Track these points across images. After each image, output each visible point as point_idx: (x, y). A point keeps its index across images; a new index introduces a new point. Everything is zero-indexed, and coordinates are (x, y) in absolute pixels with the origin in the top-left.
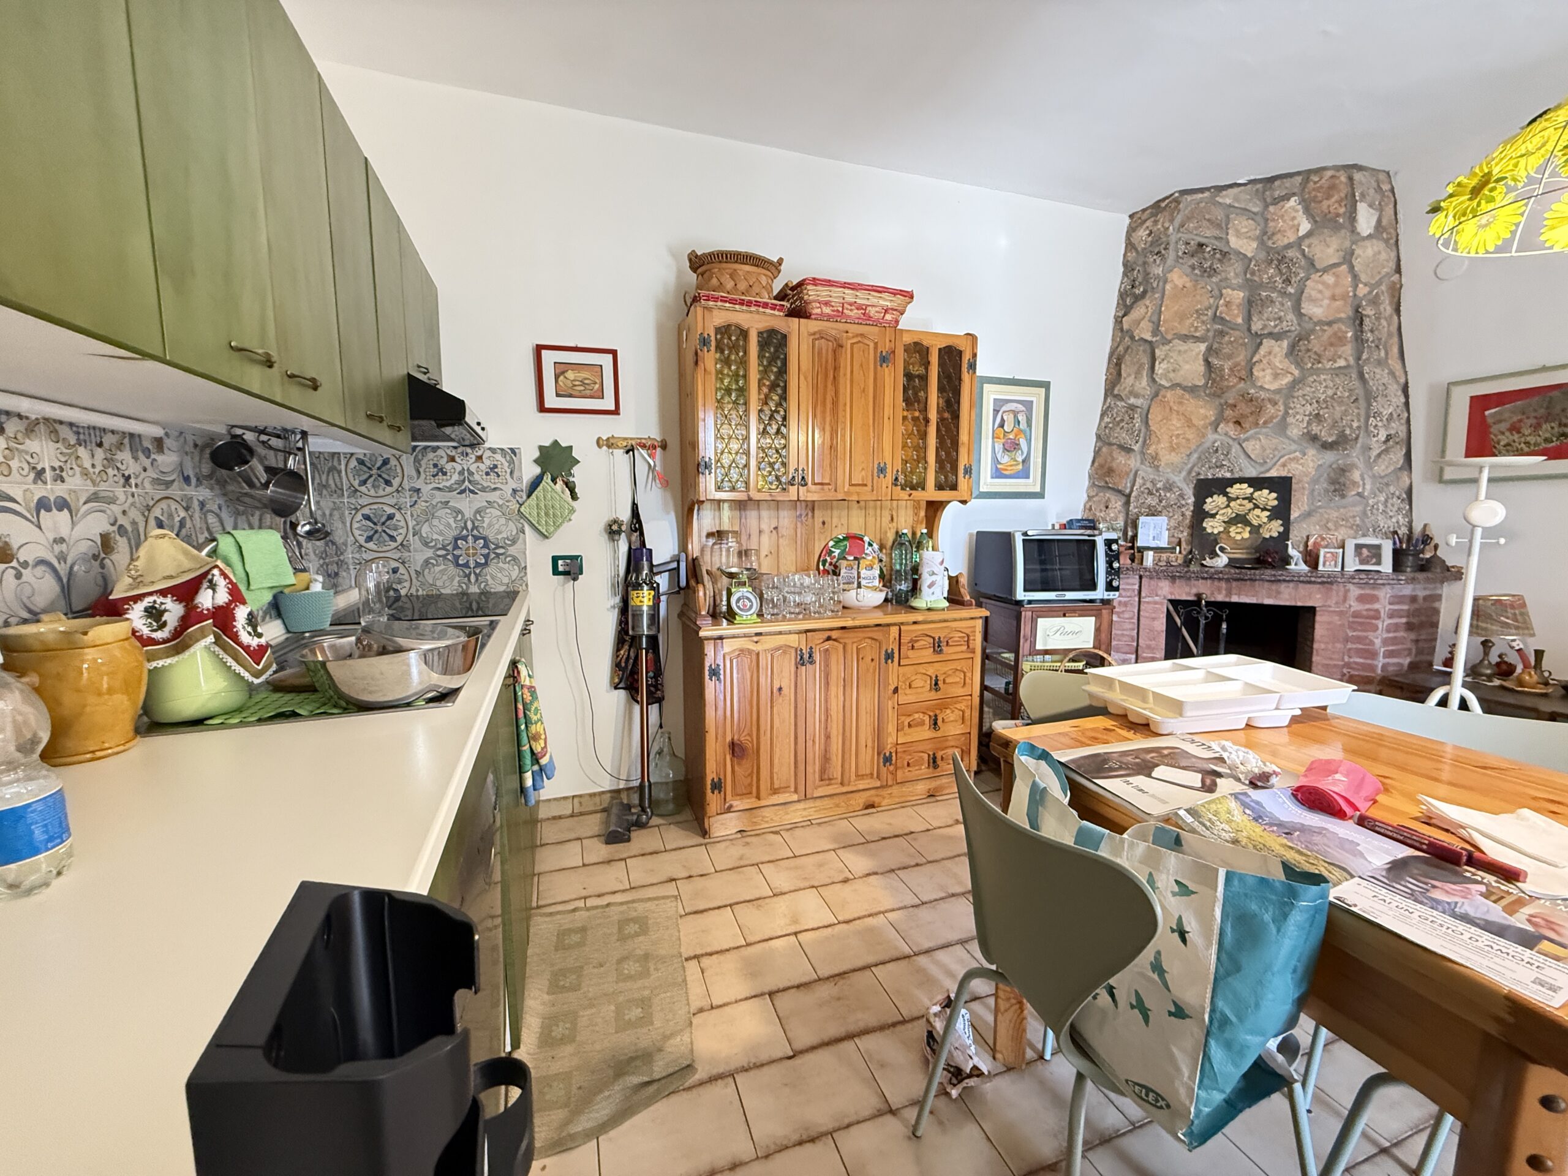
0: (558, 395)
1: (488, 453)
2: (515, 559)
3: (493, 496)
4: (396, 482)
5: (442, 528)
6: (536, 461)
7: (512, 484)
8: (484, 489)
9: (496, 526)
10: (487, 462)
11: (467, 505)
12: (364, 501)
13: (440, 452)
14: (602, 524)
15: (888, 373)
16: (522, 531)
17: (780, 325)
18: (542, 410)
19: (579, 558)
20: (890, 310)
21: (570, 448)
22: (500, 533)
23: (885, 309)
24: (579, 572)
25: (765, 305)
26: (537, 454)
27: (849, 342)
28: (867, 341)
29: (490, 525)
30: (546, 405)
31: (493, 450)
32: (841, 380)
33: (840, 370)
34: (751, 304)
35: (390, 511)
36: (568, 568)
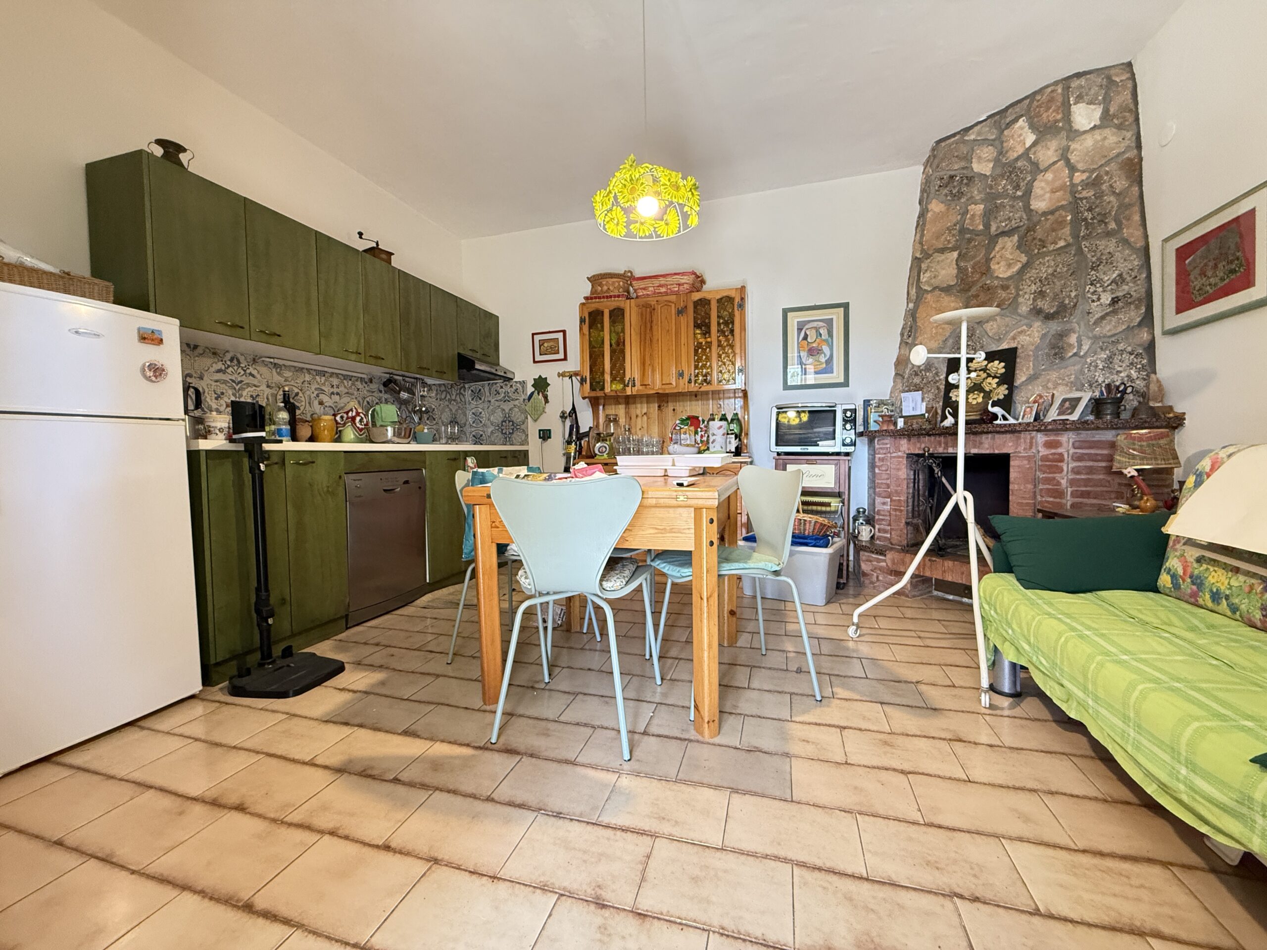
0: (541, 354)
1: (515, 384)
2: (524, 430)
3: (516, 403)
4: (483, 399)
5: (497, 418)
6: (532, 386)
7: (523, 397)
8: (513, 400)
9: (517, 416)
10: (514, 388)
11: (507, 407)
12: (472, 407)
13: (498, 385)
14: (559, 414)
15: (683, 319)
16: (527, 418)
17: (622, 305)
18: (535, 362)
19: (550, 430)
20: (683, 284)
21: (546, 378)
22: (518, 419)
23: (679, 285)
24: (550, 437)
25: (615, 296)
26: (533, 382)
27: (659, 306)
28: (670, 304)
29: (515, 416)
30: (536, 360)
31: (516, 382)
32: (655, 328)
33: (654, 322)
34: (607, 297)
35: (481, 410)
36: (545, 435)
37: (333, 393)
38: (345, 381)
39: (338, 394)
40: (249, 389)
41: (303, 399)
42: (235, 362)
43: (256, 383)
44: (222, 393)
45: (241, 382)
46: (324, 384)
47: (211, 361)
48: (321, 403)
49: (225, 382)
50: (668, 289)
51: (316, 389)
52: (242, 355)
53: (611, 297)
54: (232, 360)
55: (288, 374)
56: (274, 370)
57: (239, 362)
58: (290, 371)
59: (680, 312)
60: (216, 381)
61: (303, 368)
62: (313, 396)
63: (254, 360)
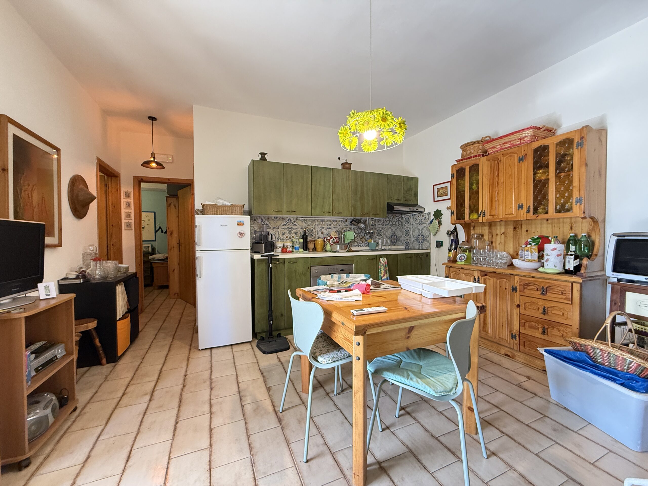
0: (438, 197)
1: (425, 214)
2: (428, 241)
3: (425, 225)
4: (410, 223)
5: (416, 233)
6: (433, 215)
7: (428, 222)
8: (423, 223)
9: (426, 233)
10: (424, 217)
11: (420, 227)
12: (405, 227)
13: (417, 215)
14: (446, 232)
15: (523, 165)
16: (430, 234)
17: (477, 162)
18: (434, 201)
19: (442, 242)
20: (523, 138)
21: (441, 211)
22: (426, 234)
23: (520, 139)
24: (442, 246)
25: (474, 157)
26: (433, 213)
27: (505, 158)
28: (514, 155)
29: (424, 232)
30: (435, 200)
31: (425, 213)
32: (500, 174)
33: (500, 170)
34: (469, 158)
35: (409, 229)
36: (439, 244)
37: (328, 228)
38: (333, 223)
39: (330, 228)
40: (294, 230)
41: (315, 232)
42: (290, 221)
43: (297, 228)
44: (285, 233)
45: (291, 228)
46: (324, 225)
47: (282, 222)
48: (322, 233)
49: (286, 229)
50: (511, 144)
51: (320, 227)
52: (292, 218)
53: (471, 157)
54: (288, 220)
55: (309, 223)
56: (304, 222)
57: (291, 221)
58: (310, 221)
59: (521, 160)
60: (283, 229)
61: (315, 220)
62: (319, 230)
63: (296, 219)
